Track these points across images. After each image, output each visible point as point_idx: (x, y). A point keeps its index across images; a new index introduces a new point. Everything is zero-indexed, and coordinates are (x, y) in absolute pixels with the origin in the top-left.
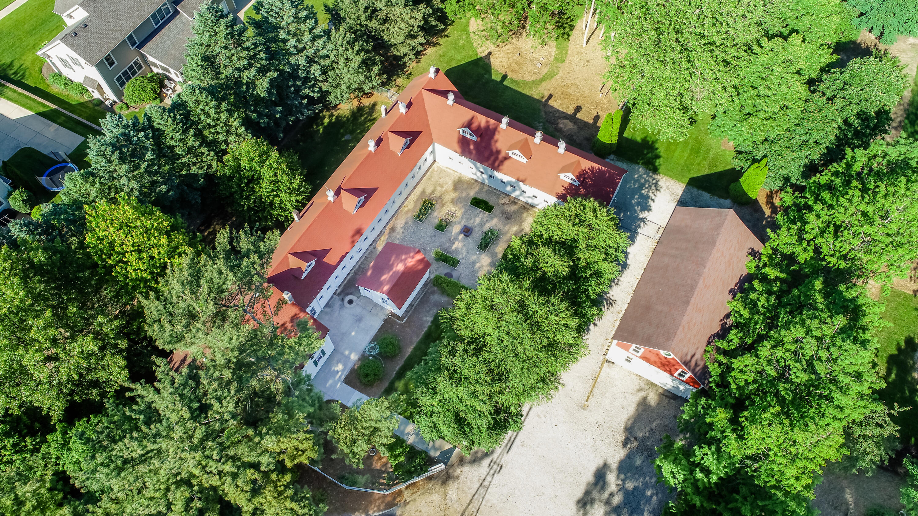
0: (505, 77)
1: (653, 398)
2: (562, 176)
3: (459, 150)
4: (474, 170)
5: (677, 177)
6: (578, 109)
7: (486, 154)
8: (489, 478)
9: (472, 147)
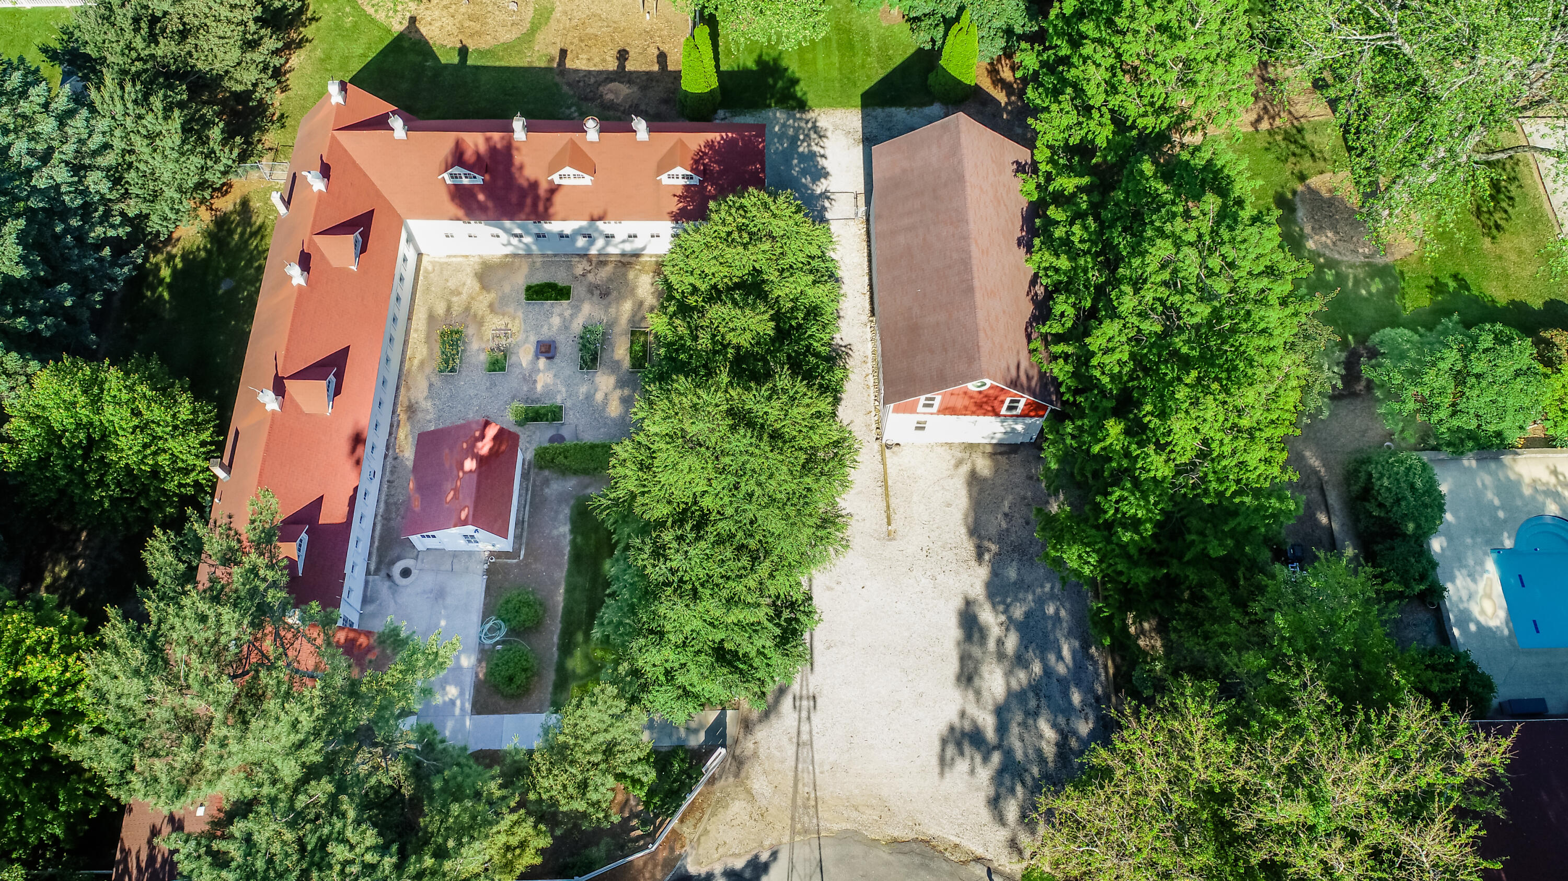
0: (463, 52)
1: (984, 466)
2: (664, 179)
3: (460, 213)
4: (504, 237)
5: (840, 102)
6: (623, 55)
7: (514, 198)
8: (805, 728)
9: (481, 197)
